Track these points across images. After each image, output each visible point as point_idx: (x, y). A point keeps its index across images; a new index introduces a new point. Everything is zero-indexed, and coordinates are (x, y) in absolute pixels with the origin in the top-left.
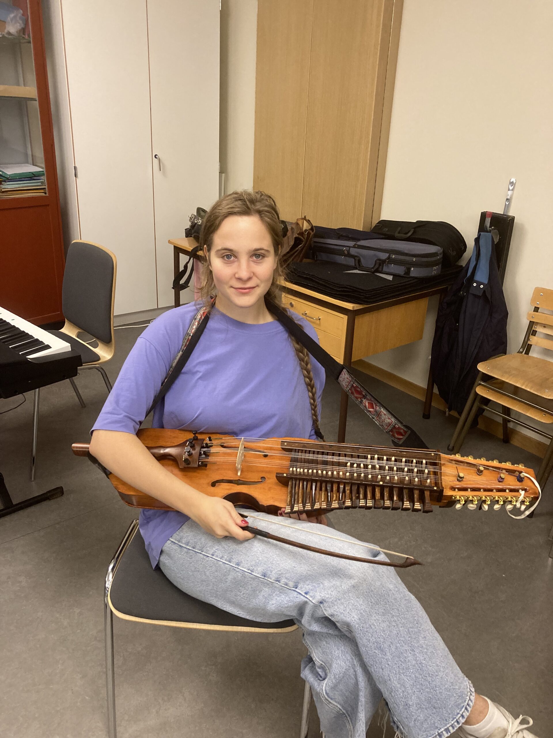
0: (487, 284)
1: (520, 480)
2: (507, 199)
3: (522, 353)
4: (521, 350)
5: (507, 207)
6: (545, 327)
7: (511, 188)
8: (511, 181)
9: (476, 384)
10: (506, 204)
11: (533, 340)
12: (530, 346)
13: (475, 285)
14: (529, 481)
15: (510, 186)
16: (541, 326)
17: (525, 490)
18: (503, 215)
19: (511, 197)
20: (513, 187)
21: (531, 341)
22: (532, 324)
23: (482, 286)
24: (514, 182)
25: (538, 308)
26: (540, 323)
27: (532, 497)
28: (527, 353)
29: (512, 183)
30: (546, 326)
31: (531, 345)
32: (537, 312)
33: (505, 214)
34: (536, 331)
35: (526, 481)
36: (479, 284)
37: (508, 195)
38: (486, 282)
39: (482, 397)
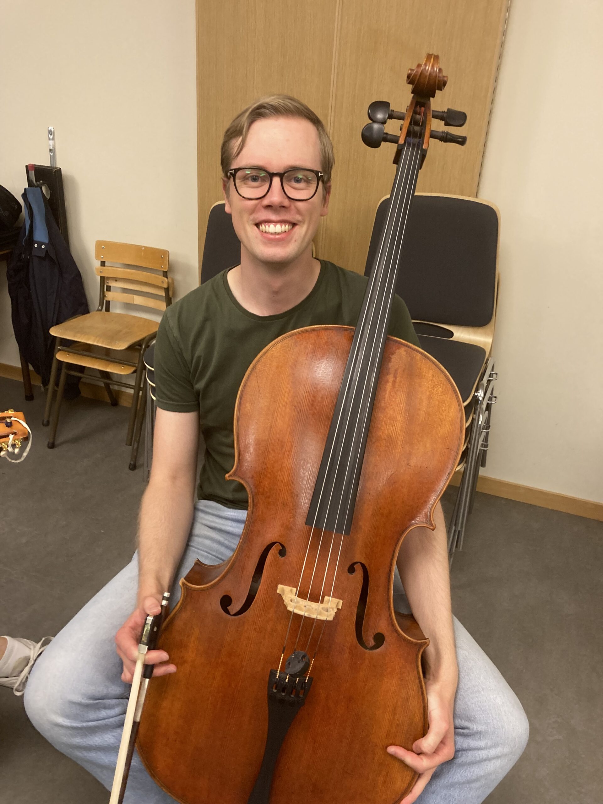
0: (48, 244)
1: (9, 425)
2: (50, 150)
3: (101, 310)
4: (100, 308)
5: (53, 158)
6: (116, 281)
7: (51, 137)
8: (50, 129)
9: (56, 350)
10: (50, 155)
11: (110, 296)
12: (108, 303)
13: (36, 246)
14: (18, 423)
15: (50, 135)
16: (113, 280)
17: (15, 433)
18: (51, 167)
19: (54, 147)
20: (52, 136)
21: (107, 297)
22: (103, 279)
23: (43, 247)
24: (53, 130)
25: (105, 262)
26: (111, 277)
27: (22, 439)
28: (108, 310)
29: (50, 132)
30: (117, 279)
31: (109, 301)
32: (104, 266)
33: (52, 166)
34: (110, 286)
35: (15, 425)
36: (40, 244)
37: (50, 145)
38: (47, 241)
39: (68, 363)
